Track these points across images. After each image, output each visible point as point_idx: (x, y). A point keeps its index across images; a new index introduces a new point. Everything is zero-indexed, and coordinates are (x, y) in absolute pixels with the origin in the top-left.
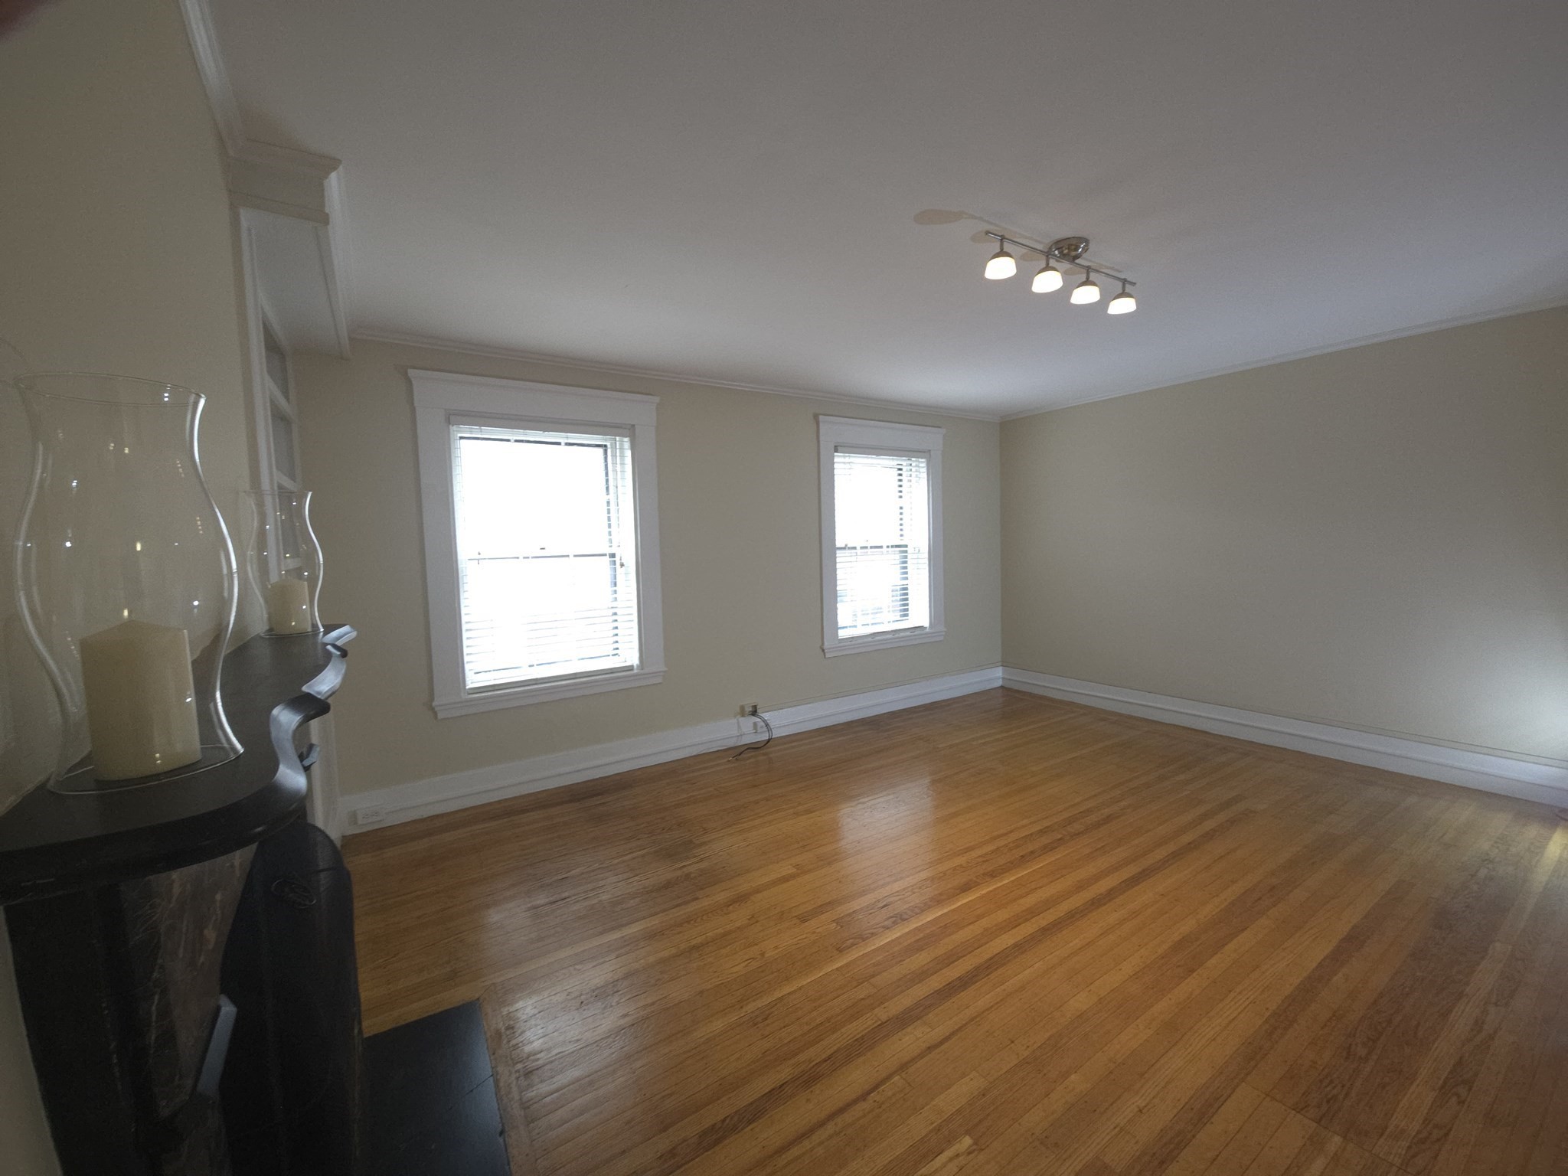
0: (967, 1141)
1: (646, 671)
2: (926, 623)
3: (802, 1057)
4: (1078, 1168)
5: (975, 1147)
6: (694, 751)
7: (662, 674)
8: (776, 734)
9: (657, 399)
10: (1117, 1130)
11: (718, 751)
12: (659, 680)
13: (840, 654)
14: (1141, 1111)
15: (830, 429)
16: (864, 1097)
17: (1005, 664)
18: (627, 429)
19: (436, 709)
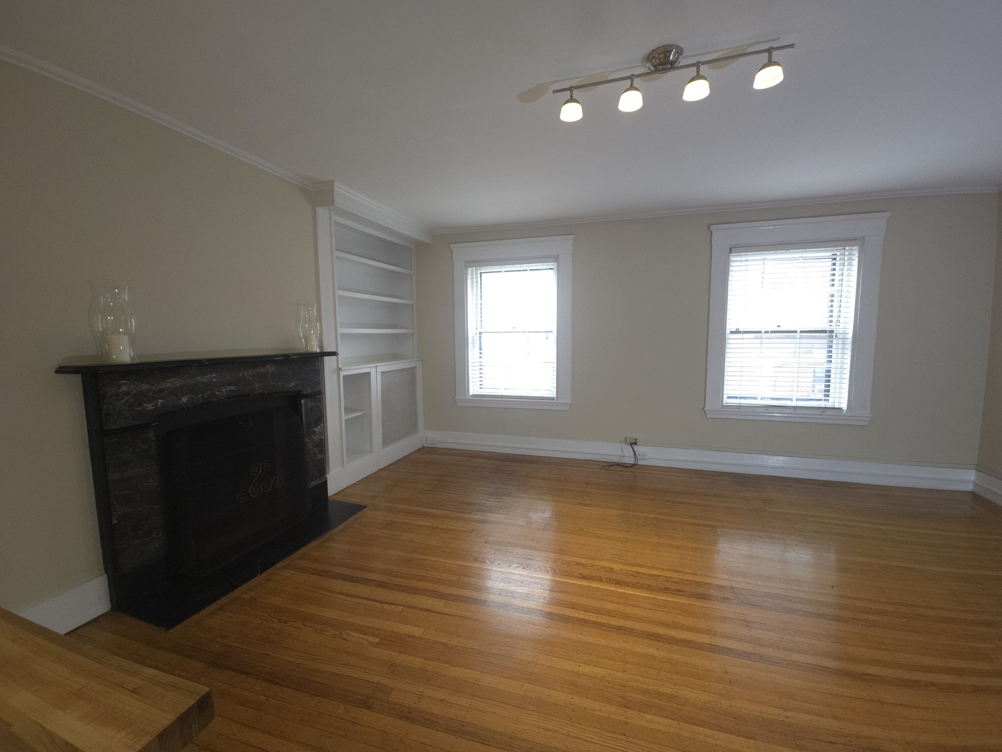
0: (377, 640)
1: (559, 401)
2: (844, 406)
3: (394, 579)
4: (381, 682)
5: (375, 644)
6: (588, 457)
7: (569, 405)
8: (640, 462)
9: (573, 236)
10: (421, 693)
11: (604, 462)
12: (567, 408)
13: (724, 417)
14: (442, 700)
15: (721, 235)
16: (382, 602)
17: (979, 468)
18: (556, 259)
19: (457, 401)
